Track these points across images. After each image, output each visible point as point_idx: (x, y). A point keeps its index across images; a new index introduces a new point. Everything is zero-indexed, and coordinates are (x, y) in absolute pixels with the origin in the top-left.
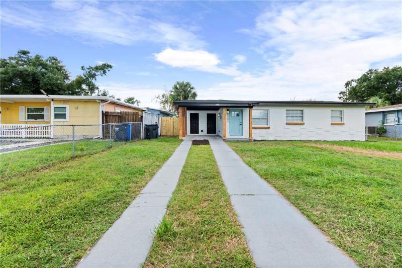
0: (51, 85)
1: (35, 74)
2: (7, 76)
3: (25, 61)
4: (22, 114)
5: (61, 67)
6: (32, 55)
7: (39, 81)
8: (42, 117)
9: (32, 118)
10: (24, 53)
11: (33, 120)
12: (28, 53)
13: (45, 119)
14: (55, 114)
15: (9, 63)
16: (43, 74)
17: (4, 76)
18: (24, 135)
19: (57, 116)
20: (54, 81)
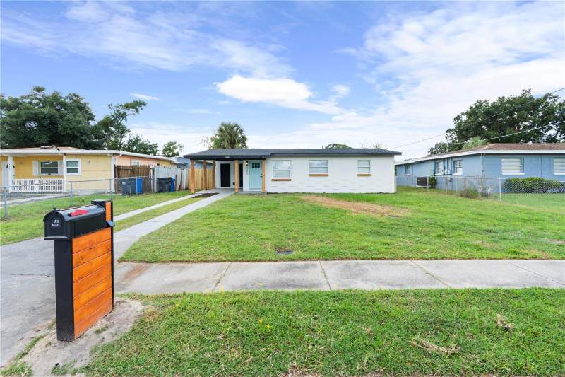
0: (70, 129)
1: (52, 116)
2: (19, 120)
3: (40, 99)
4: (36, 168)
5: (85, 105)
6: (48, 92)
7: (57, 124)
8: (56, 171)
9: (46, 173)
10: (39, 90)
11: (47, 175)
12: (43, 89)
13: (59, 174)
14: (68, 169)
15: (21, 104)
16: (62, 116)
17: (16, 120)
18: (37, 191)
19: (69, 171)
20: (75, 124)
